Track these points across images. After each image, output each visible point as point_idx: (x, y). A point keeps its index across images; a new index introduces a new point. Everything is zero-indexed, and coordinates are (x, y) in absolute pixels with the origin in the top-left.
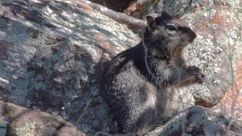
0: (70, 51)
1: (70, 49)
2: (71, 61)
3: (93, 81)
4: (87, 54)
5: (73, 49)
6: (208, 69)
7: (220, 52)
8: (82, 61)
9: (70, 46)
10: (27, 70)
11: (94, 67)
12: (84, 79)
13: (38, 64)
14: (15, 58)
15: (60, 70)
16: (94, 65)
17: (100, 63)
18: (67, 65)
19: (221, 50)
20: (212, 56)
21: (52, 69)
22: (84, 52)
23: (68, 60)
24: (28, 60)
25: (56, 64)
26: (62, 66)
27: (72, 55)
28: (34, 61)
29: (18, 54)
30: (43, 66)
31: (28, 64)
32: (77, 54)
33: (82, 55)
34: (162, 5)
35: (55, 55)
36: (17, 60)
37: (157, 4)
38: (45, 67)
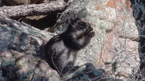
0: (28, 40)
1: (28, 39)
2: (28, 45)
3: (38, 54)
4: (36, 41)
5: (30, 39)
6: (87, 53)
7: (92, 46)
8: (34, 45)
9: (28, 38)
10: (8, 49)
11: (39, 47)
12: (34, 53)
13: (13, 46)
14: (2, 43)
15: (23, 49)
16: (39, 46)
17: (42, 45)
18: (27, 46)
19: (93, 45)
20: (88, 47)
21: (19, 48)
22: (35, 41)
23: (27, 44)
24: (8, 44)
25: (22, 46)
26: (24, 47)
27: (29, 42)
28: (11, 45)
29: (4, 41)
30: (15, 47)
31: (8, 46)
32: (31, 41)
33: (34, 42)
34: (62, 27)
35: (21, 42)
36: (3, 44)
37: (59, 27)
38: (16, 48)
